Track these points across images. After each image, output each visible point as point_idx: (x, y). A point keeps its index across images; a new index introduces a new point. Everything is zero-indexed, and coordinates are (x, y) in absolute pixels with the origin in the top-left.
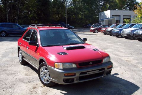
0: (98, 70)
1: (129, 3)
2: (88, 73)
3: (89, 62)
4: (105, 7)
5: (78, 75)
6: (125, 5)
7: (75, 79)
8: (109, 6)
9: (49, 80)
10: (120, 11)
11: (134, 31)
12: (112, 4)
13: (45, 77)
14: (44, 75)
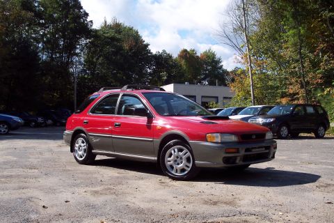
0: (265, 147)
1: (208, 70)
2: (253, 150)
3: (251, 135)
4: (160, 78)
5: (242, 153)
6: (200, 75)
7: (238, 159)
8: (168, 77)
9: (186, 168)
10: (193, 87)
11: (246, 119)
12: (174, 72)
13: (178, 164)
14: (175, 161)
